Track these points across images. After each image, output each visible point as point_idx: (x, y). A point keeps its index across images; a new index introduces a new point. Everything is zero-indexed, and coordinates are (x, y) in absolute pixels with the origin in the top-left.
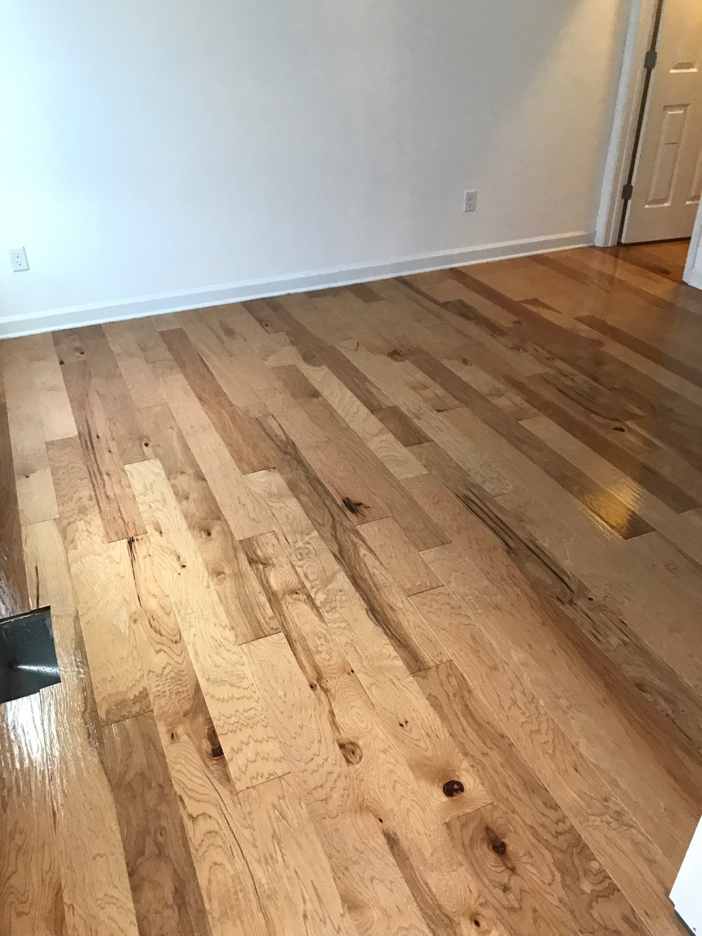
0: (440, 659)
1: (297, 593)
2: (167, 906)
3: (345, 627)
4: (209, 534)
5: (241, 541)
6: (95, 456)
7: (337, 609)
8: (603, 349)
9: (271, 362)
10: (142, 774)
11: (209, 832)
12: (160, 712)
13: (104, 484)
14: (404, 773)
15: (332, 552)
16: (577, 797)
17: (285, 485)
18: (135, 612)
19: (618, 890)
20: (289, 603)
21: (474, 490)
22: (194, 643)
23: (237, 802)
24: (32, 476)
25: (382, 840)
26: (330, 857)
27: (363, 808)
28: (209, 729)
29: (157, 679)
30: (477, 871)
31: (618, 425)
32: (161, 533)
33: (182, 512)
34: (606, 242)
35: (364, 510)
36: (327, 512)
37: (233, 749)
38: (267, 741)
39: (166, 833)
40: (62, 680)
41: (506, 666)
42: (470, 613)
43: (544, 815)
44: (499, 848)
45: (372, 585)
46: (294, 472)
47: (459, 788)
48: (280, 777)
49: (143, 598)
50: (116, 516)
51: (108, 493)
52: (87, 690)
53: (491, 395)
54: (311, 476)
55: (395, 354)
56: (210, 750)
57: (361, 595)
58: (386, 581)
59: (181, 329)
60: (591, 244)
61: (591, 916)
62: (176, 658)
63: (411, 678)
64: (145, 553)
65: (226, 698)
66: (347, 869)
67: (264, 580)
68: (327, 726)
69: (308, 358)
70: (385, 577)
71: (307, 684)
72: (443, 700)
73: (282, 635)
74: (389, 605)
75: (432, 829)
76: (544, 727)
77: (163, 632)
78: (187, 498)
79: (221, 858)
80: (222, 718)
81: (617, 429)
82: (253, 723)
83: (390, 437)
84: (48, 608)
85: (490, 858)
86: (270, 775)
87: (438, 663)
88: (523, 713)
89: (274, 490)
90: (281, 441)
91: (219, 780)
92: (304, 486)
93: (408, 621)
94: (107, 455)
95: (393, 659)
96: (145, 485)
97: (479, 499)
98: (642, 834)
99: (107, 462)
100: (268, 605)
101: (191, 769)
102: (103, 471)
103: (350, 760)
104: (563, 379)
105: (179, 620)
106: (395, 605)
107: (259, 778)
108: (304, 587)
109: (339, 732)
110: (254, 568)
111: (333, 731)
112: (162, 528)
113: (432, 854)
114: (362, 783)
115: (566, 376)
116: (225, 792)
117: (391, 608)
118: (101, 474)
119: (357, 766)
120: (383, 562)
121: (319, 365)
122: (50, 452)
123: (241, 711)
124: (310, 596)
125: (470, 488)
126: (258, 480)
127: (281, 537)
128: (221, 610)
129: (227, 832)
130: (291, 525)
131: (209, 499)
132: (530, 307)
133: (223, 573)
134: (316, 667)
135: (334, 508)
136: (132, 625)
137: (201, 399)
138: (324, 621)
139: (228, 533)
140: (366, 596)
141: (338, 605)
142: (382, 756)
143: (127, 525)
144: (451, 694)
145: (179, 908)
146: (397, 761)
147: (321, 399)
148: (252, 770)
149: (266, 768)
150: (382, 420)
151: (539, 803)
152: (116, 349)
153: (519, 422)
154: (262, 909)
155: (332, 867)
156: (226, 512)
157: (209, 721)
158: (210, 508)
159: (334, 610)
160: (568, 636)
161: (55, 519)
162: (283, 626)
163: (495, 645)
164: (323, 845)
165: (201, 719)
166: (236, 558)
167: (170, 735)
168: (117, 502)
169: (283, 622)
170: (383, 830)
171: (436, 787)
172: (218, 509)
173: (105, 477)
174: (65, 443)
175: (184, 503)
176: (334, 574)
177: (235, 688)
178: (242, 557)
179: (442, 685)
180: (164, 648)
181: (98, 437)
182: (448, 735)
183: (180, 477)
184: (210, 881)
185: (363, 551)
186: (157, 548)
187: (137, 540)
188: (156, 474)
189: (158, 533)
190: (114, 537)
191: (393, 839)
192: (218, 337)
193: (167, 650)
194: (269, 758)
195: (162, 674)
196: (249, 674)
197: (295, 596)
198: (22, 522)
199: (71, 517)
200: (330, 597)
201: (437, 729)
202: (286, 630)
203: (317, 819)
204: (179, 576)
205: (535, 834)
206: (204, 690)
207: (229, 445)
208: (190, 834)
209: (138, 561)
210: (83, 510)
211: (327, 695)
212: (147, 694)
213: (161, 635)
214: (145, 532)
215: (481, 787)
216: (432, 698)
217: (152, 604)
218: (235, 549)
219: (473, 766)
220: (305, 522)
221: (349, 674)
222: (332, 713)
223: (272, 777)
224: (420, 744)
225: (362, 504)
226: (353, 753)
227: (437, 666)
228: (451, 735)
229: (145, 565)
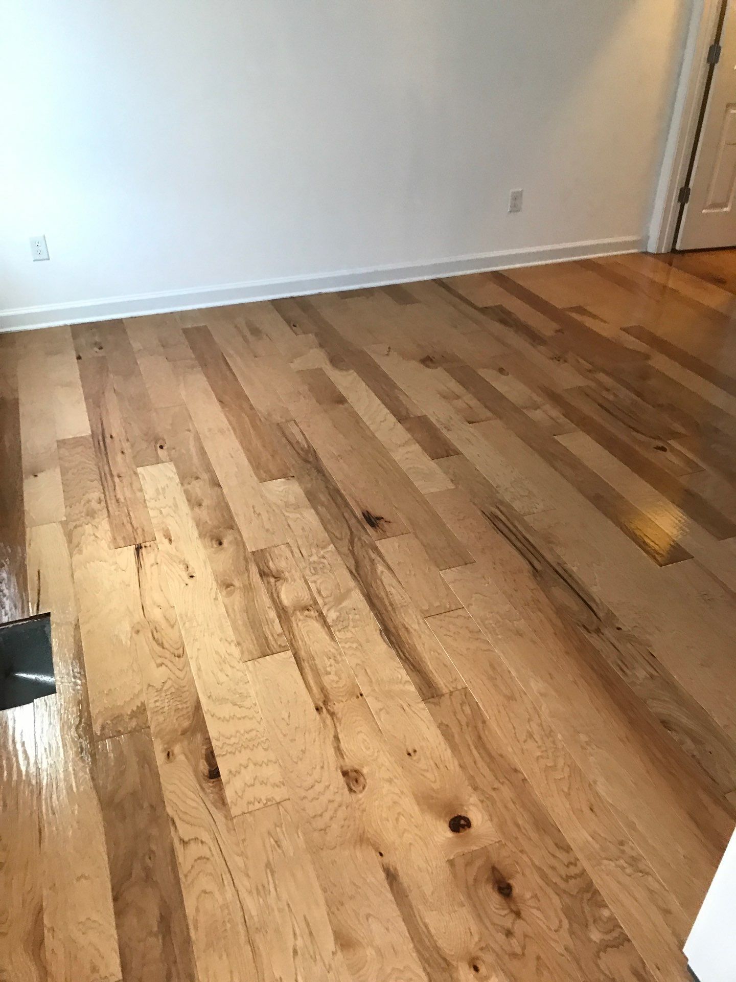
0: (454, 686)
1: (308, 610)
2: (150, 933)
3: (356, 648)
4: (220, 544)
5: (253, 553)
6: (107, 458)
7: (350, 628)
8: (650, 362)
9: (297, 365)
10: (134, 794)
11: (200, 858)
12: (158, 729)
13: (115, 486)
14: (409, 804)
15: (347, 567)
16: (590, 839)
17: (303, 495)
18: (138, 623)
19: (629, 940)
20: (299, 620)
21: (502, 508)
22: (197, 658)
23: (231, 827)
24: (39, 475)
25: (382, 875)
26: (325, 890)
27: (362, 840)
28: (206, 750)
29: (156, 694)
30: (479, 912)
31: (660, 444)
32: (170, 540)
33: (194, 519)
34: (659, 247)
35: (386, 525)
36: (345, 526)
37: (230, 772)
38: (267, 765)
39: (155, 856)
40: (57, 691)
41: (524, 696)
42: (489, 638)
43: (554, 856)
44: (505, 889)
45: (388, 604)
46: (314, 481)
47: (465, 823)
48: (278, 803)
49: (147, 609)
50: (125, 521)
51: (118, 496)
52: (83, 704)
53: (526, 408)
54: (331, 487)
55: (427, 361)
56: (206, 772)
57: (376, 615)
58: (403, 601)
59: (206, 327)
60: (644, 250)
61: (598, 966)
62: (178, 673)
63: (422, 705)
64: (153, 561)
65: (227, 717)
66: (342, 904)
67: (275, 595)
68: (331, 751)
69: (335, 361)
70: (402, 597)
71: (313, 707)
72: (455, 730)
73: (290, 653)
74: (404, 626)
75: (434, 866)
76: (561, 762)
77: (166, 645)
78: (200, 505)
79: (211, 886)
80: (221, 738)
81: (658, 448)
82: (254, 745)
83: (416, 447)
84: (48, 614)
85: (495, 899)
86: (268, 800)
87: (452, 690)
88: (539, 747)
89: (292, 499)
90: (302, 449)
91: (214, 804)
92: (323, 497)
93: (424, 644)
94: (120, 455)
95: (405, 683)
96: (157, 490)
97: (506, 517)
98: (658, 881)
99: (119, 463)
100: (277, 621)
101: (186, 791)
102: (115, 473)
103: (353, 788)
104: (605, 394)
105: (183, 632)
106: (411, 626)
107: (256, 803)
108: (316, 603)
109: (344, 759)
110: (265, 582)
111: (337, 757)
112: (172, 535)
113: (433, 893)
114: (365, 813)
115: (608, 390)
116: (219, 816)
117: (407, 629)
118: (112, 475)
119: (360, 796)
120: (400, 580)
121: (347, 370)
122: (62, 451)
123: (242, 732)
124: (322, 613)
125: (497, 505)
126: (276, 489)
127: (296, 550)
128: (227, 624)
129: (219, 860)
130: (307, 537)
131: (223, 507)
132: (574, 315)
133: (232, 585)
134: (323, 689)
135: (353, 521)
136: (134, 635)
137: (221, 401)
138: (335, 641)
139: (240, 543)
140: (381, 615)
141: (351, 623)
142: (387, 786)
143: (136, 530)
144: (464, 723)
145: (164, 938)
146: (402, 792)
147: (346, 405)
148: (250, 795)
149: (264, 793)
150: (409, 430)
151: (550, 842)
152: (136, 345)
153: (556, 437)
154: (251, 942)
155: (327, 901)
156: (240, 521)
157: (208, 740)
158: (223, 516)
159: (346, 629)
160: (592, 668)
161: (61, 522)
162: (292, 645)
163: (514, 674)
164: (318, 877)
165: (199, 737)
166: (247, 570)
167: (167, 753)
168: (127, 506)
169: (291, 640)
170: (383, 865)
171: (442, 821)
172: (232, 518)
173: (117, 480)
174: (77, 442)
175: (197, 509)
176: (349, 591)
177: (237, 707)
178: (254, 569)
179: (455, 713)
180: (167, 662)
181: (111, 437)
182: (458, 768)
183: (194, 482)
184: (197, 910)
185: (380, 568)
186: (166, 556)
187: (145, 547)
188: (170, 479)
189: (167, 541)
190: (121, 543)
191: (392, 875)
192: (244, 337)
193: (169, 664)
194: (268, 784)
195: (161, 690)
196: (253, 693)
197: (306, 612)
198: (26, 522)
199: (78, 519)
200: (342, 615)
201: (447, 759)
202: (294, 649)
203: (314, 850)
204: (186, 587)
205: (544, 876)
206: (205, 708)
207: (248, 450)
208: (180, 859)
209: (145, 569)
210: (91, 514)
211: (333, 719)
212: (145, 710)
213: (163, 648)
214: (154, 539)
215: (489, 824)
216: (444, 728)
217: (156, 614)
218: (246, 559)
219: (482, 802)
220: (323, 535)
221: (358, 697)
222: (337, 738)
223: (269, 803)
224: (429, 775)
225: (382, 518)
226: (357, 781)
227: (451, 693)
228: (460, 766)
229: (152, 574)
